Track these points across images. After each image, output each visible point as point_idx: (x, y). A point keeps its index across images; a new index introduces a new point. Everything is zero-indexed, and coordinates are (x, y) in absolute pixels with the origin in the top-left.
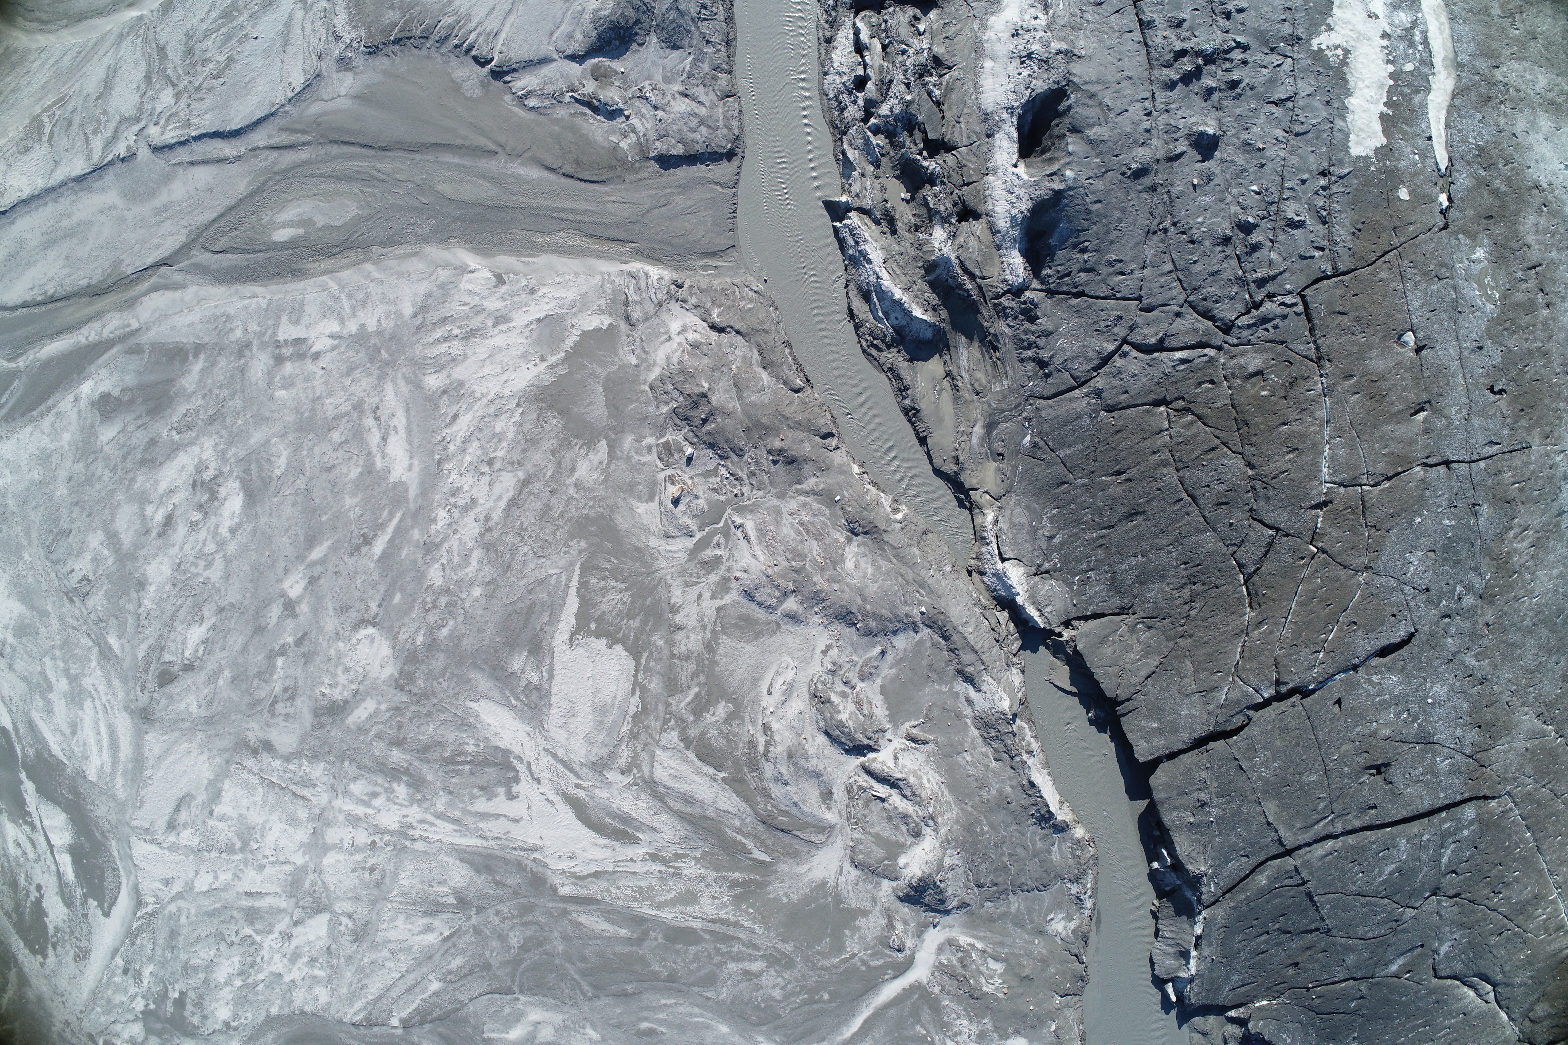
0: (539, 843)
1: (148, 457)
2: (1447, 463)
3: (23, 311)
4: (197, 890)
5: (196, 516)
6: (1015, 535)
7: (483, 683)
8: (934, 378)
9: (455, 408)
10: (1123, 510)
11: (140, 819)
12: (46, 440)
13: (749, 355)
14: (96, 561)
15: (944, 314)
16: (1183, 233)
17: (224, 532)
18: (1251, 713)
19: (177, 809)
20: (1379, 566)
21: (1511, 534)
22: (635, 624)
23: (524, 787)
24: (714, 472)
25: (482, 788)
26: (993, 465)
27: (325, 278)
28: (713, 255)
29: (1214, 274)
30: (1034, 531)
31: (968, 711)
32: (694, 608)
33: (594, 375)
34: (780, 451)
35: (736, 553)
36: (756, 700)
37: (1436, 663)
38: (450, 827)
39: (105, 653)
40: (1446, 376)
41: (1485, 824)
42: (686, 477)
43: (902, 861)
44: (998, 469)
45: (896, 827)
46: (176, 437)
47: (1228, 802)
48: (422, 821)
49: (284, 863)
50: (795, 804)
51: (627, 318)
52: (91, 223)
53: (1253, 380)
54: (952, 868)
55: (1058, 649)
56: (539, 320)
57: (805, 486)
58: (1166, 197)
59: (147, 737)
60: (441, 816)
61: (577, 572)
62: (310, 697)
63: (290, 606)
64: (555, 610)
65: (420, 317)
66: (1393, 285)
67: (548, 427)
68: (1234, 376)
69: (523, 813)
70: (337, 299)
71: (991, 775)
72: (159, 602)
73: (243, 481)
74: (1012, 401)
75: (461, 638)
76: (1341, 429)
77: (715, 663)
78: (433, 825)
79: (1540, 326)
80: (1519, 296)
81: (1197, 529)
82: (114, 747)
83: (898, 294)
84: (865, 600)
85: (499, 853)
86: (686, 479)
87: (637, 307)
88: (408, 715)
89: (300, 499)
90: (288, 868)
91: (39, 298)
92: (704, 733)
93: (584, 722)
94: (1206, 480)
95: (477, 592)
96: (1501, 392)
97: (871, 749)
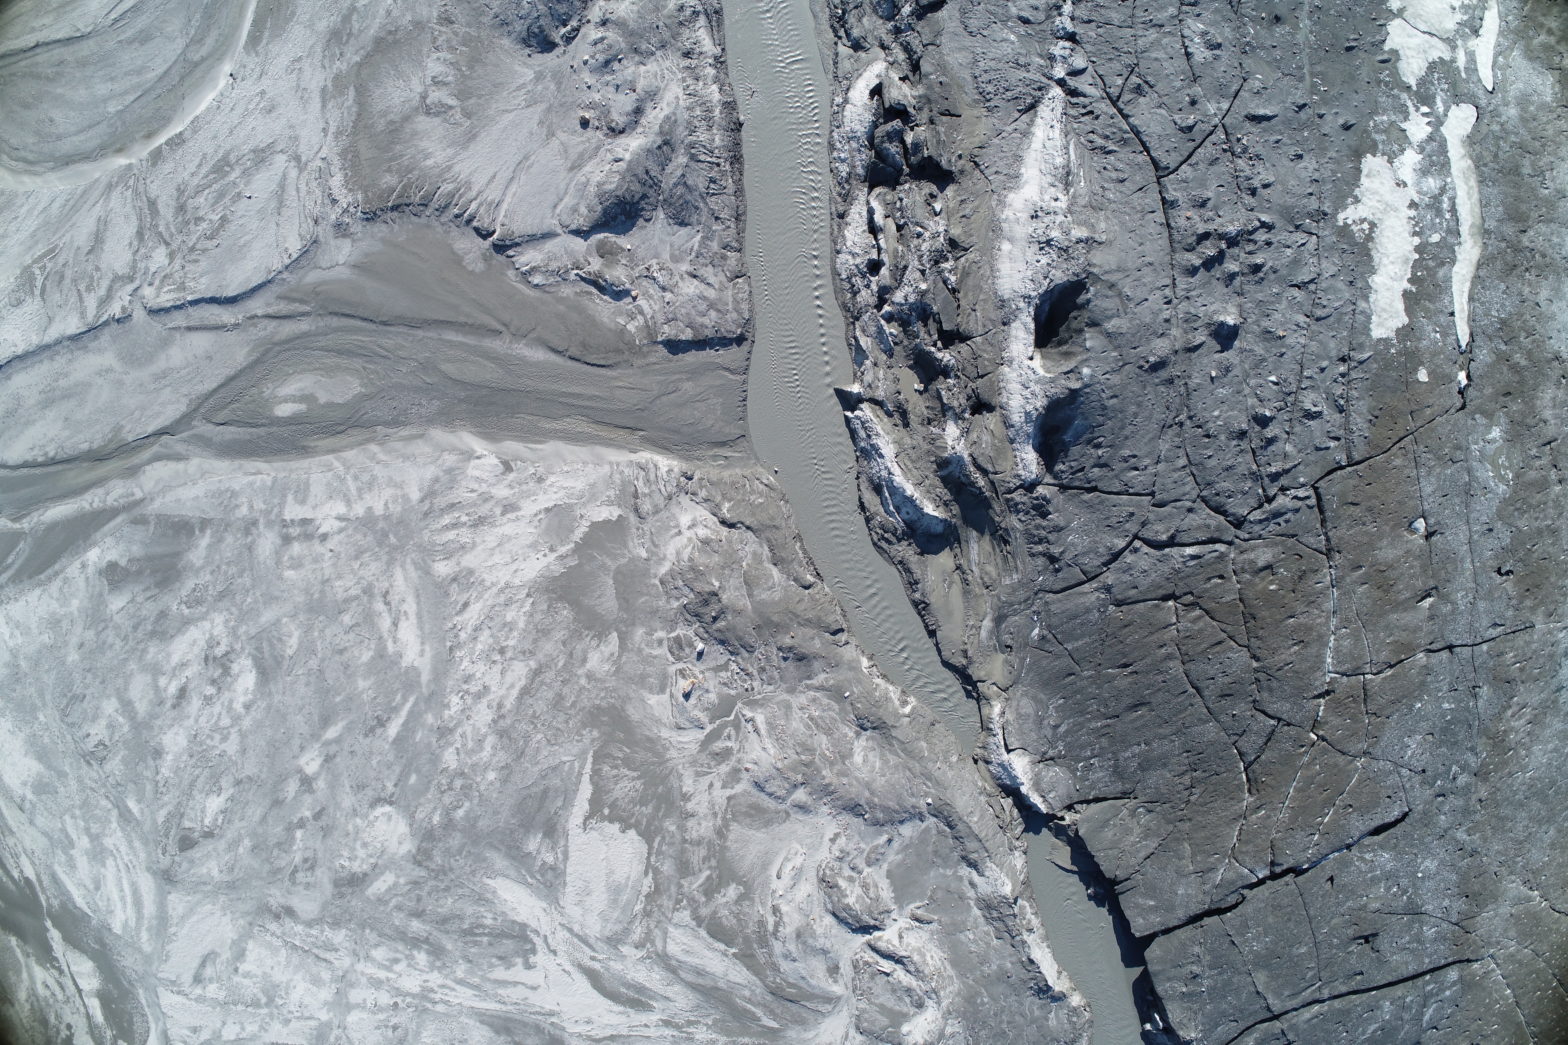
0: (556, 1008)
1: (158, 628)
2: (1450, 648)
3: (25, 470)
4: (224, 1038)
5: (210, 690)
6: (1021, 725)
7: (499, 861)
8: (943, 572)
9: (465, 596)
10: (1128, 701)
11: (167, 972)
12: (55, 605)
13: (759, 550)
14: (111, 727)
15: (956, 509)
16: (1199, 427)
17: (238, 707)
18: (1245, 892)
19: (203, 964)
20: (1377, 751)
21: (1509, 713)
22: (648, 810)
23: (541, 958)
24: (725, 667)
25: (500, 958)
26: (1001, 657)
27: (330, 457)
28: (723, 444)
29: (1228, 469)
30: (1039, 721)
31: (971, 893)
32: (706, 797)
33: (604, 567)
34: (790, 649)
35: (747, 745)
36: (766, 883)
37: (1428, 839)
38: (470, 992)
39: (125, 816)
40: (1454, 561)
41: (1466, 984)
42: (696, 671)
43: (905, 1029)
44: (1006, 661)
45: (900, 999)
46: (186, 611)
47: (1220, 974)
48: (443, 986)
49: (309, 1018)
50: (803, 978)
51: (636, 510)
52: (89, 385)
53: (1262, 574)
54: (953, 1035)
55: (1060, 832)
56: (547, 510)
57: (815, 682)
58: (1183, 389)
59: (170, 897)
60: (460, 982)
61: (590, 760)
62: (329, 868)
63: (307, 783)
64: (569, 796)
65: (427, 502)
66: (1407, 471)
67: (559, 618)
68: (1243, 571)
69: (541, 981)
70: (343, 480)
71: (992, 952)
72: (177, 771)
73: (255, 659)
74: (1022, 594)
75: (477, 818)
76: (1347, 620)
77: (726, 848)
78: (453, 989)
79: (1551, 504)
80: (1532, 474)
81: (1199, 719)
82: (138, 903)
83: (910, 490)
84: (872, 793)
85: (518, 1017)
86: (697, 673)
87: (647, 500)
88: (427, 888)
89: (313, 679)
90: (313, 1023)
91: (40, 459)
92: (715, 913)
93: (599, 900)
94: (1212, 673)
95: (492, 776)
96: (1508, 573)
97: (876, 928)
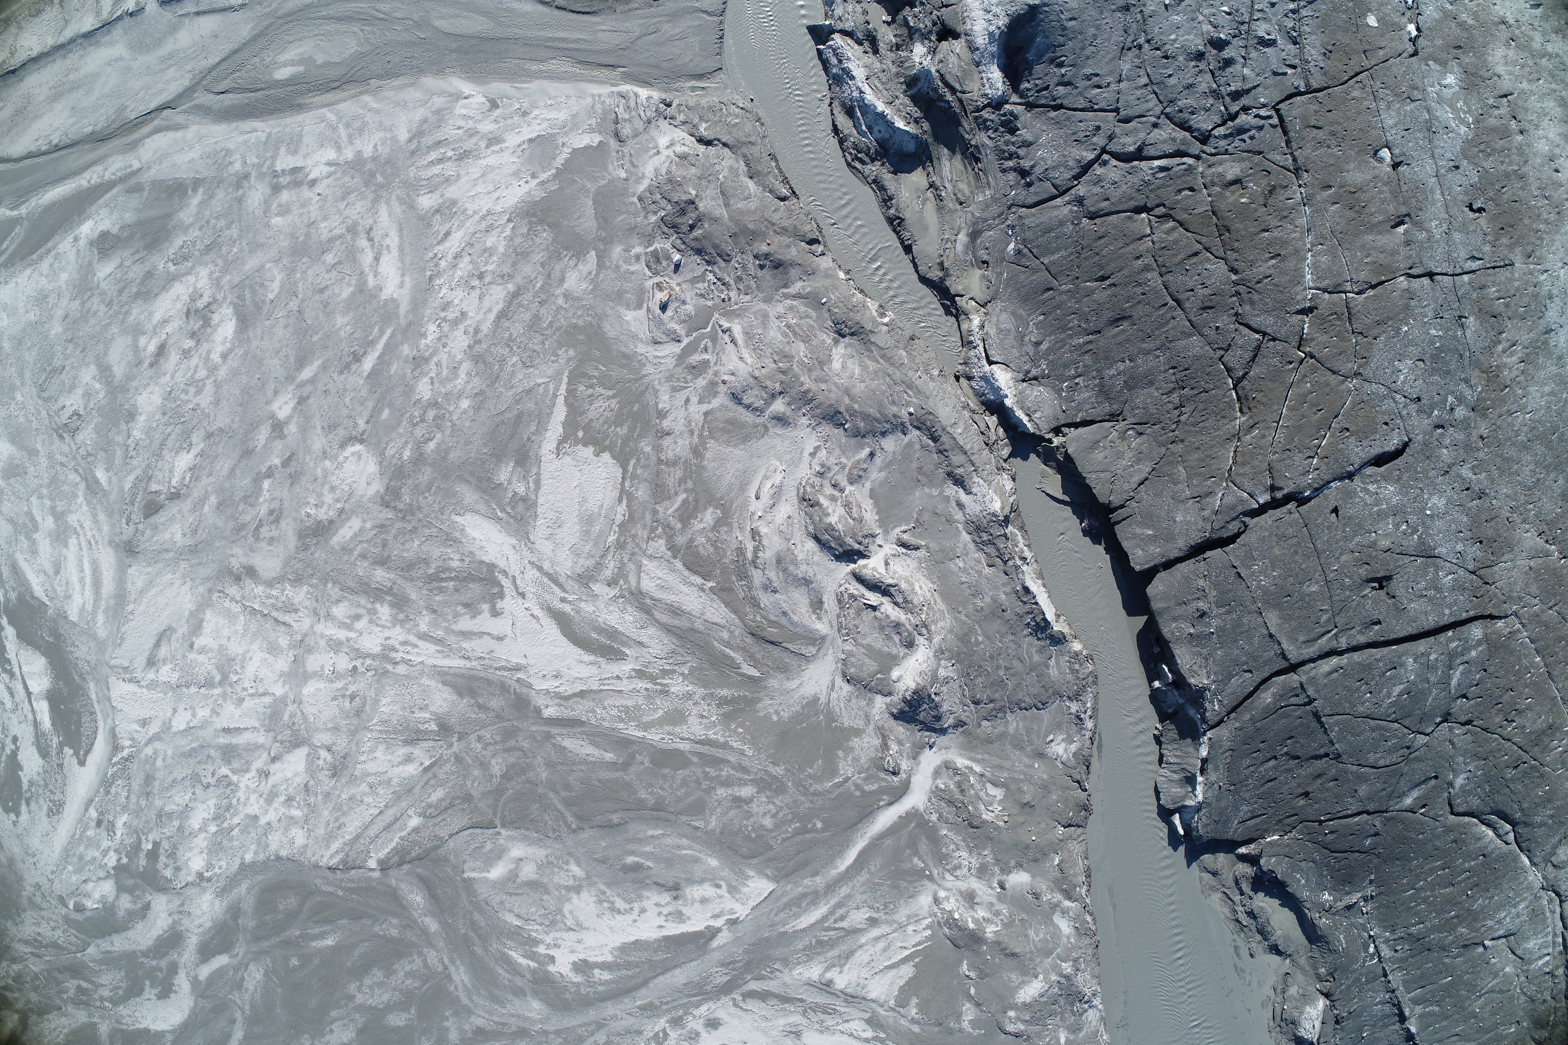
0: (523, 661)
1: (144, 289)
2: (1431, 275)
3: (27, 161)
4: (174, 729)
5: (189, 343)
6: (1002, 341)
7: (469, 495)
8: (917, 189)
9: (447, 226)
10: (1108, 315)
11: (120, 657)
12: (43, 281)
13: (736, 166)
14: (87, 395)
15: (926, 126)
16: (1158, 49)
17: (216, 357)
18: (1247, 519)
19: (157, 645)
20: (1367, 372)
21: (1500, 348)
22: (623, 431)
23: (509, 603)
24: (702, 278)
25: (466, 605)
26: (978, 273)
27: (324, 110)
28: (700, 77)
29: (1189, 87)
30: (1021, 337)
31: (959, 516)
32: (682, 413)
33: (584, 190)
34: (767, 256)
35: (724, 358)
36: (745, 506)
37: (1432, 473)
38: (433, 648)
39: (93, 487)
40: (1424, 192)
41: (1493, 645)
42: (673, 284)
43: (895, 674)
44: (983, 277)
45: (889, 637)
46: (172, 268)
47: (1228, 612)
48: (405, 643)
49: (264, 694)
50: (785, 613)
51: (617, 135)
52: (98, 75)
53: (1233, 188)
54: (946, 681)
55: (1048, 456)
56: (531, 141)
57: (792, 290)
58: (1139, 16)
59: (130, 571)
60: (423, 637)
61: (565, 380)
62: (295, 519)
63: (278, 428)
64: (542, 419)
65: (415, 142)
66: (1366, 103)
67: (538, 241)
68: (1213, 184)
69: (508, 630)
70: (334, 129)
71: (984, 581)
72: (149, 431)
73: (236, 307)
74: (995, 209)
75: (447, 451)
76: (1323, 237)
77: (703, 468)
78: (416, 646)
79: (1515, 151)
80: (1492, 122)
81: (1183, 333)
82: (97, 584)
83: (881, 107)
84: (852, 399)
85: (482, 674)
86: (674, 285)
87: (627, 125)
88: (393, 531)
89: (292, 321)
90: (267, 700)
91: (44, 148)
92: (691, 540)
93: (571, 533)
94: (1190, 284)
95: (465, 404)
96: (1480, 210)
97: (862, 555)
